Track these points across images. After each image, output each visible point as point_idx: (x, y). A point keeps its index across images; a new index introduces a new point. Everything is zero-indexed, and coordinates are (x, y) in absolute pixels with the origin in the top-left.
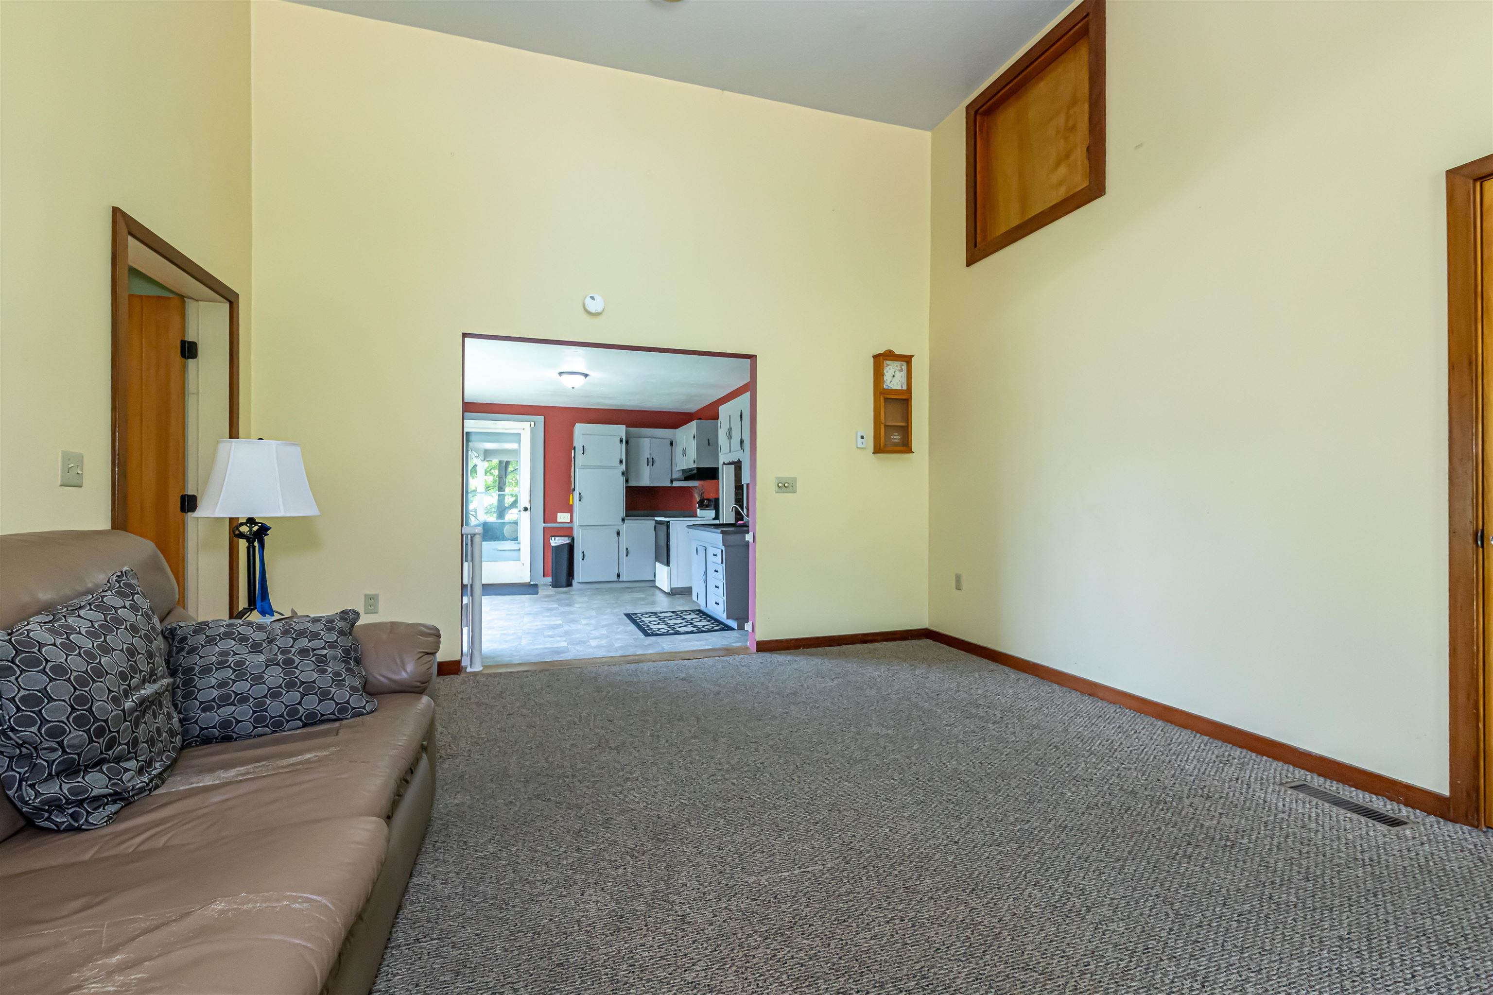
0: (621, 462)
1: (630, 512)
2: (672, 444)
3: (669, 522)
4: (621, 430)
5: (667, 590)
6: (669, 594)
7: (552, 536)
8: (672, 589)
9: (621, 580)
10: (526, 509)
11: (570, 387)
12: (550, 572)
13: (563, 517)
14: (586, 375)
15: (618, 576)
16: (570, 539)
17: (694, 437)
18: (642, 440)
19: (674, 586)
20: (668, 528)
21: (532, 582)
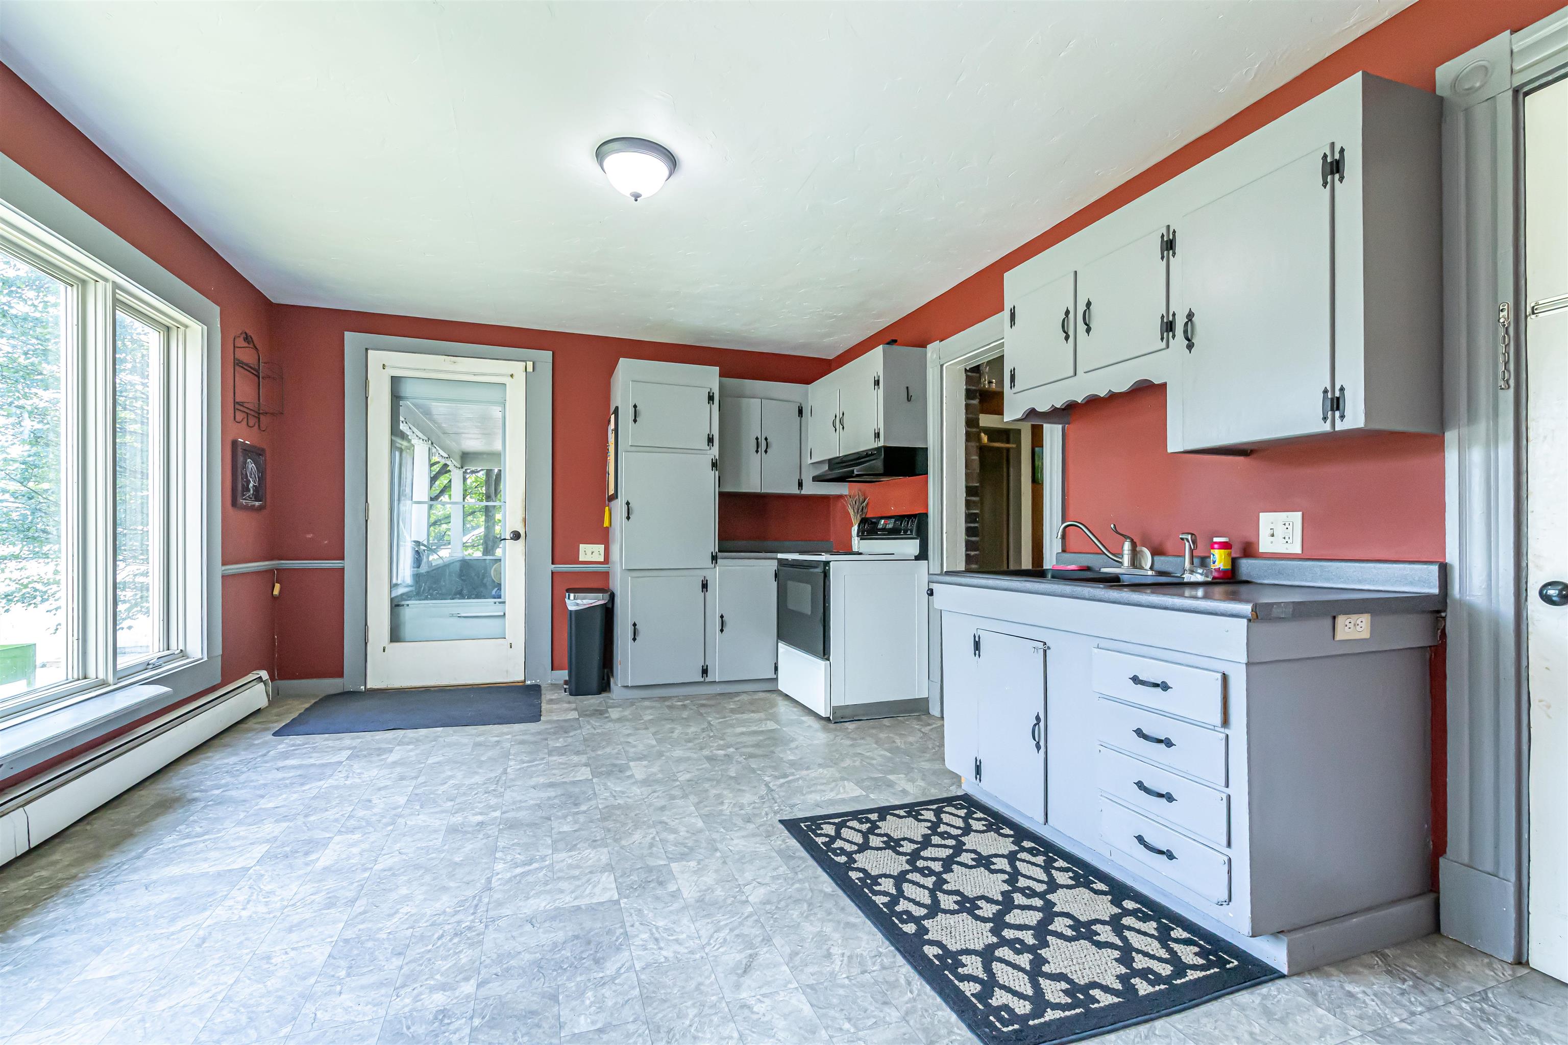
0: (710, 440)
1: (729, 544)
2: (800, 412)
3: (827, 563)
4: (710, 377)
5: (823, 710)
6: (828, 719)
7: (569, 590)
8: (835, 710)
9: (708, 680)
10: (516, 536)
11: (627, 192)
12: (566, 661)
13: (590, 552)
15: (705, 671)
16: (607, 596)
17: (877, 383)
18: (745, 401)
19: (838, 702)
20: (826, 575)
21: (528, 682)
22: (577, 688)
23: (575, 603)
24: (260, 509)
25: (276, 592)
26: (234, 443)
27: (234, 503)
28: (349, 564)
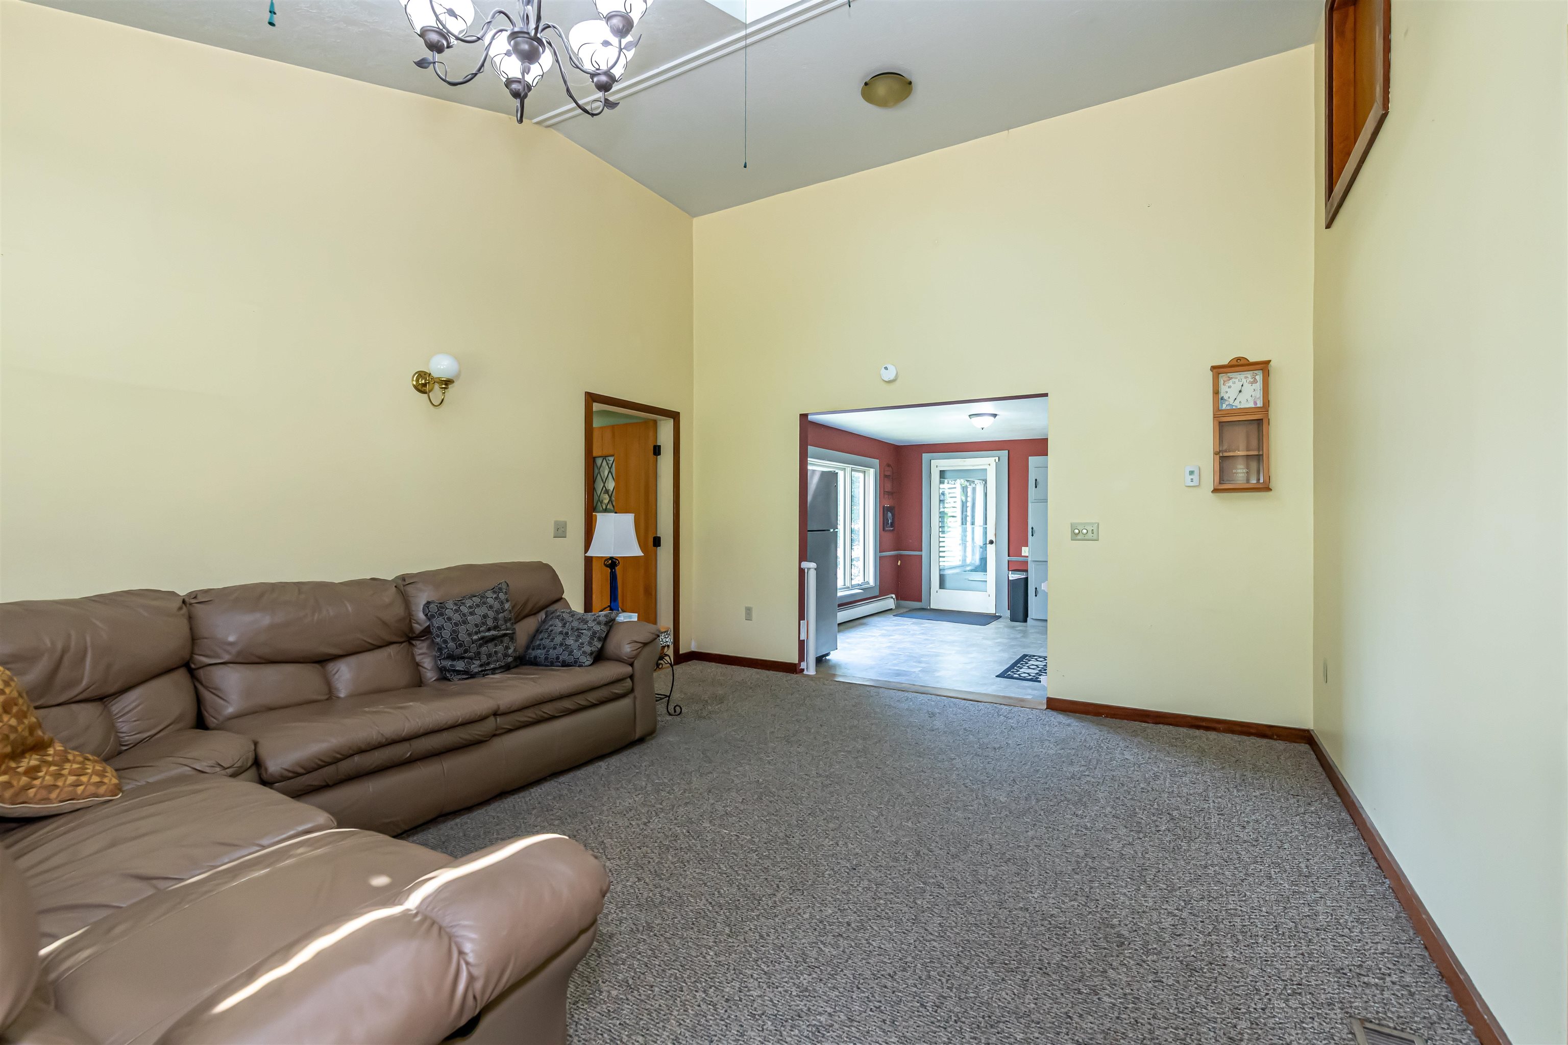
7: (1013, 570)
10: (993, 542)
12: (1011, 605)
13: (1022, 551)
14: (995, 415)
16: (1025, 573)
21: (997, 614)
22: (1013, 619)
23: (1013, 576)
24: (893, 530)
25: (899, 564)
26: (884, 507)
27: (884, 530)
28: (924, 553)
